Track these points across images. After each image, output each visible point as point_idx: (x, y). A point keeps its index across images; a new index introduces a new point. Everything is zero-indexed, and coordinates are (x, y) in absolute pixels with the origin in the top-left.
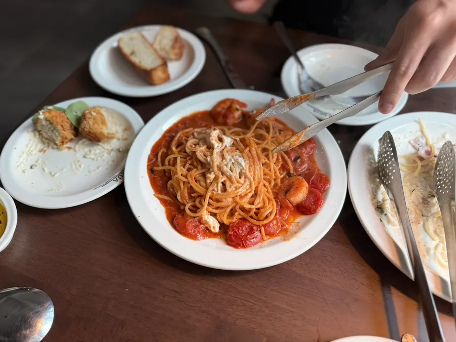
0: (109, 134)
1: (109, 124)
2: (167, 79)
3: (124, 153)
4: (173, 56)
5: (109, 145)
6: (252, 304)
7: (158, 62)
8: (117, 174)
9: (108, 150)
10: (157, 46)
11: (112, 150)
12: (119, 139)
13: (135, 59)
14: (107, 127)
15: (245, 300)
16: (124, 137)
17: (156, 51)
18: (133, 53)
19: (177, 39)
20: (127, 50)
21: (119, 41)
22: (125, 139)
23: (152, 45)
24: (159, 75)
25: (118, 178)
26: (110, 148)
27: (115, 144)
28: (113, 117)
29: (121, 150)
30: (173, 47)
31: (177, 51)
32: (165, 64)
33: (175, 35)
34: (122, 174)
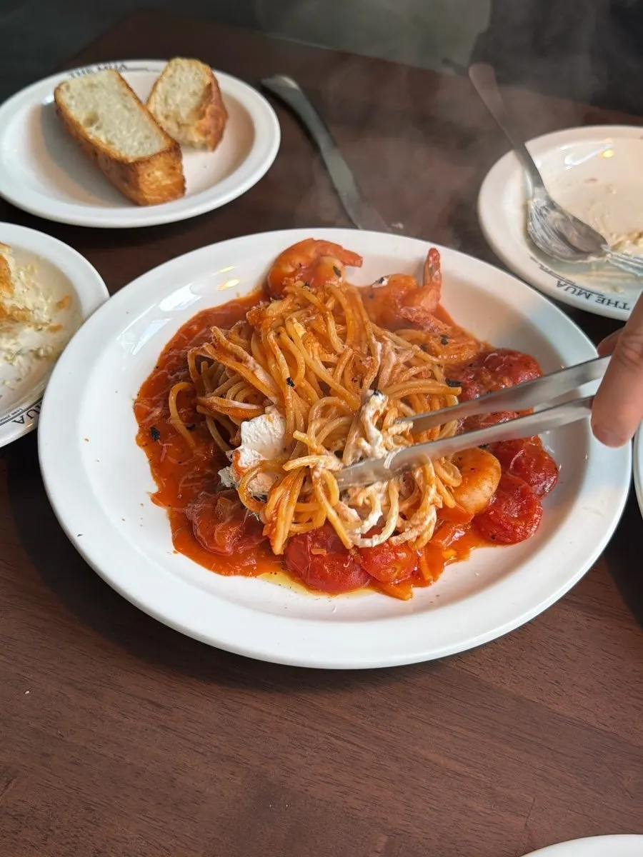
0: (14, 308)
1: (18, 288)
2: (178, 190)
3: (47, 361)
4: (197, 138)
5: (13, 341)
6: (355, 749)
7: (158, 145)
8: (24, 407)
9: (9, 351)
10: (156, 106)
11: (18, 353)
12: (38, 327)
13: (96, 135)
14: (12, 292)
15: (337, 738)
16: (53, 324)
17: (153, 117)
18: (92, 120)
19: (211, 91)
20: (77, 113)
21: (57, 91)
22: (54, 330)
23: (143, 105)
24: (156, 176)
25: (25, 417)
26: (15, 349)
27: (28, 338)
28: (30, 273)
29: (42, 353)
30: (199, 113)
31: (207, 122)
32: (175, 149)
33: (208, 81)
34: (37, 407)
